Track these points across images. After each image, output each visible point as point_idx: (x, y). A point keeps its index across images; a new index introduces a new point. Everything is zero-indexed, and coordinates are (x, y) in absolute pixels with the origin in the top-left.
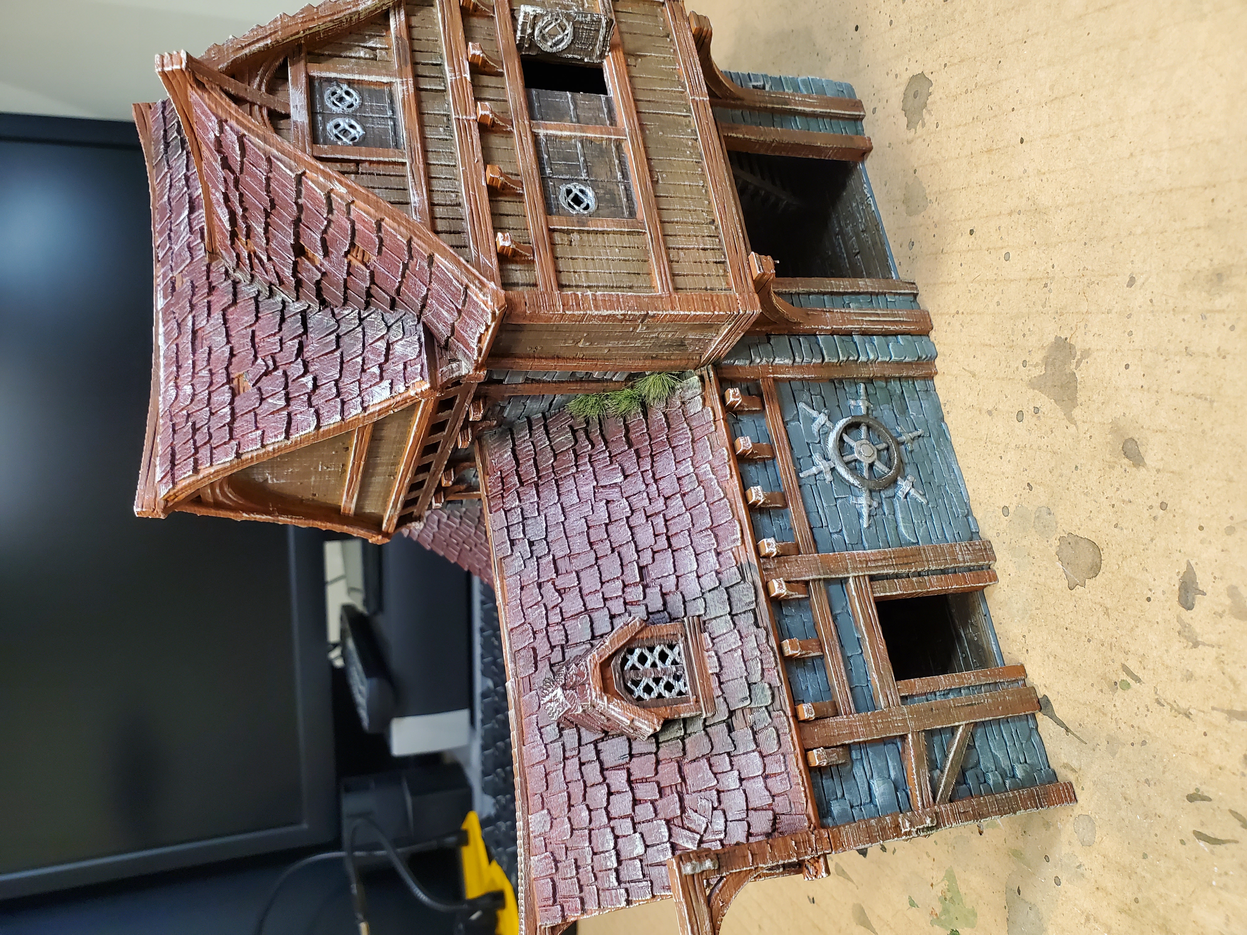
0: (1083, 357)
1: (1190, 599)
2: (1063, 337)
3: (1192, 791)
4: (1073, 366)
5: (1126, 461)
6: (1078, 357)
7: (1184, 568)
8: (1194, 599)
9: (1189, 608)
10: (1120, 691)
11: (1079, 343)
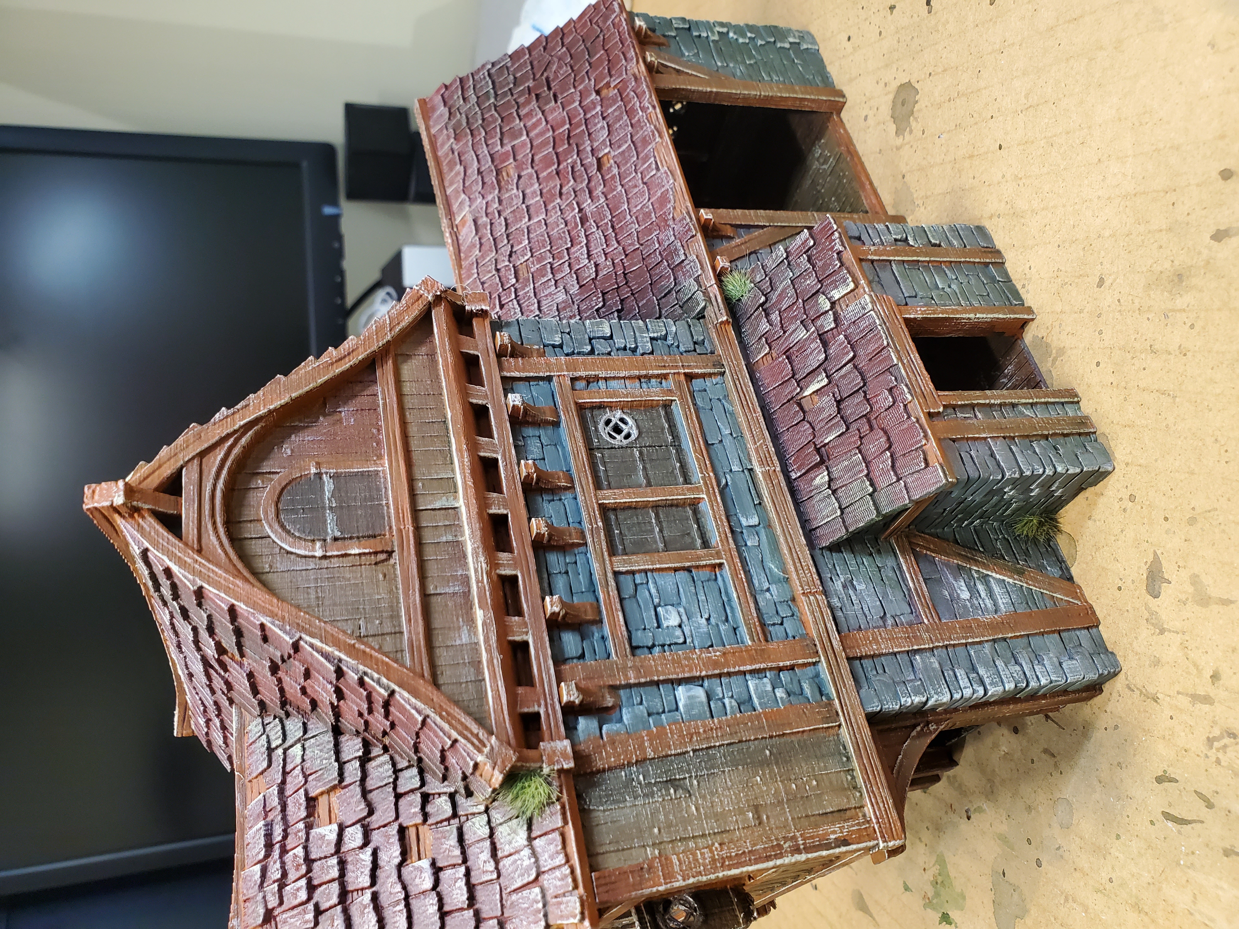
0: (1058, 355)
1: (1157, 587)
2: (1040, 336)
3: (1160, 773)
4: (1049, 364)
6: (1054, 355)
7: (1151, 558)
8: (1160, 587)
9: (1156, 597)
11: (1055, 342)
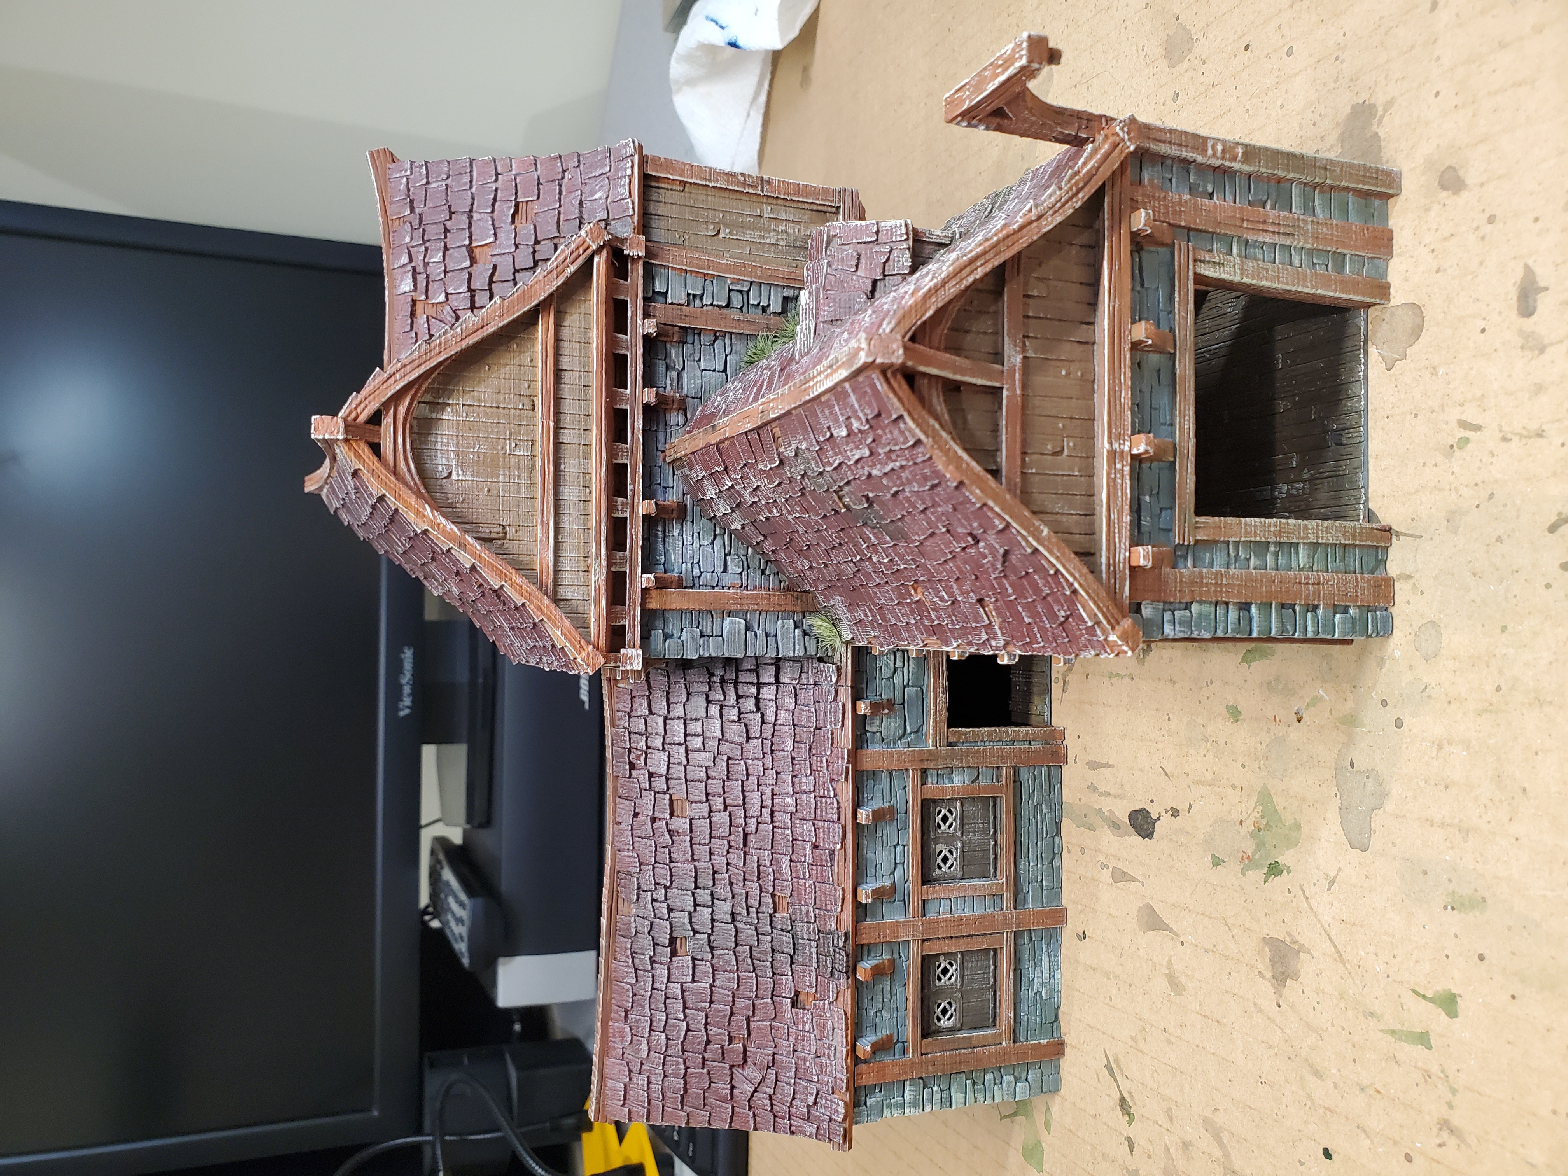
0: (1385, 110)
1: (1531, 303)
2: (1361, 102)
3: (1553, 519)
4: (1374, 128)
5: (1445, 194)
6: (1380, 113)
7: (1519, 273)
8: (1535, 301)
9: (1532, 314)
10: (1458, 453)
11: (1380, 100)
